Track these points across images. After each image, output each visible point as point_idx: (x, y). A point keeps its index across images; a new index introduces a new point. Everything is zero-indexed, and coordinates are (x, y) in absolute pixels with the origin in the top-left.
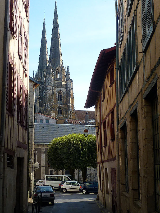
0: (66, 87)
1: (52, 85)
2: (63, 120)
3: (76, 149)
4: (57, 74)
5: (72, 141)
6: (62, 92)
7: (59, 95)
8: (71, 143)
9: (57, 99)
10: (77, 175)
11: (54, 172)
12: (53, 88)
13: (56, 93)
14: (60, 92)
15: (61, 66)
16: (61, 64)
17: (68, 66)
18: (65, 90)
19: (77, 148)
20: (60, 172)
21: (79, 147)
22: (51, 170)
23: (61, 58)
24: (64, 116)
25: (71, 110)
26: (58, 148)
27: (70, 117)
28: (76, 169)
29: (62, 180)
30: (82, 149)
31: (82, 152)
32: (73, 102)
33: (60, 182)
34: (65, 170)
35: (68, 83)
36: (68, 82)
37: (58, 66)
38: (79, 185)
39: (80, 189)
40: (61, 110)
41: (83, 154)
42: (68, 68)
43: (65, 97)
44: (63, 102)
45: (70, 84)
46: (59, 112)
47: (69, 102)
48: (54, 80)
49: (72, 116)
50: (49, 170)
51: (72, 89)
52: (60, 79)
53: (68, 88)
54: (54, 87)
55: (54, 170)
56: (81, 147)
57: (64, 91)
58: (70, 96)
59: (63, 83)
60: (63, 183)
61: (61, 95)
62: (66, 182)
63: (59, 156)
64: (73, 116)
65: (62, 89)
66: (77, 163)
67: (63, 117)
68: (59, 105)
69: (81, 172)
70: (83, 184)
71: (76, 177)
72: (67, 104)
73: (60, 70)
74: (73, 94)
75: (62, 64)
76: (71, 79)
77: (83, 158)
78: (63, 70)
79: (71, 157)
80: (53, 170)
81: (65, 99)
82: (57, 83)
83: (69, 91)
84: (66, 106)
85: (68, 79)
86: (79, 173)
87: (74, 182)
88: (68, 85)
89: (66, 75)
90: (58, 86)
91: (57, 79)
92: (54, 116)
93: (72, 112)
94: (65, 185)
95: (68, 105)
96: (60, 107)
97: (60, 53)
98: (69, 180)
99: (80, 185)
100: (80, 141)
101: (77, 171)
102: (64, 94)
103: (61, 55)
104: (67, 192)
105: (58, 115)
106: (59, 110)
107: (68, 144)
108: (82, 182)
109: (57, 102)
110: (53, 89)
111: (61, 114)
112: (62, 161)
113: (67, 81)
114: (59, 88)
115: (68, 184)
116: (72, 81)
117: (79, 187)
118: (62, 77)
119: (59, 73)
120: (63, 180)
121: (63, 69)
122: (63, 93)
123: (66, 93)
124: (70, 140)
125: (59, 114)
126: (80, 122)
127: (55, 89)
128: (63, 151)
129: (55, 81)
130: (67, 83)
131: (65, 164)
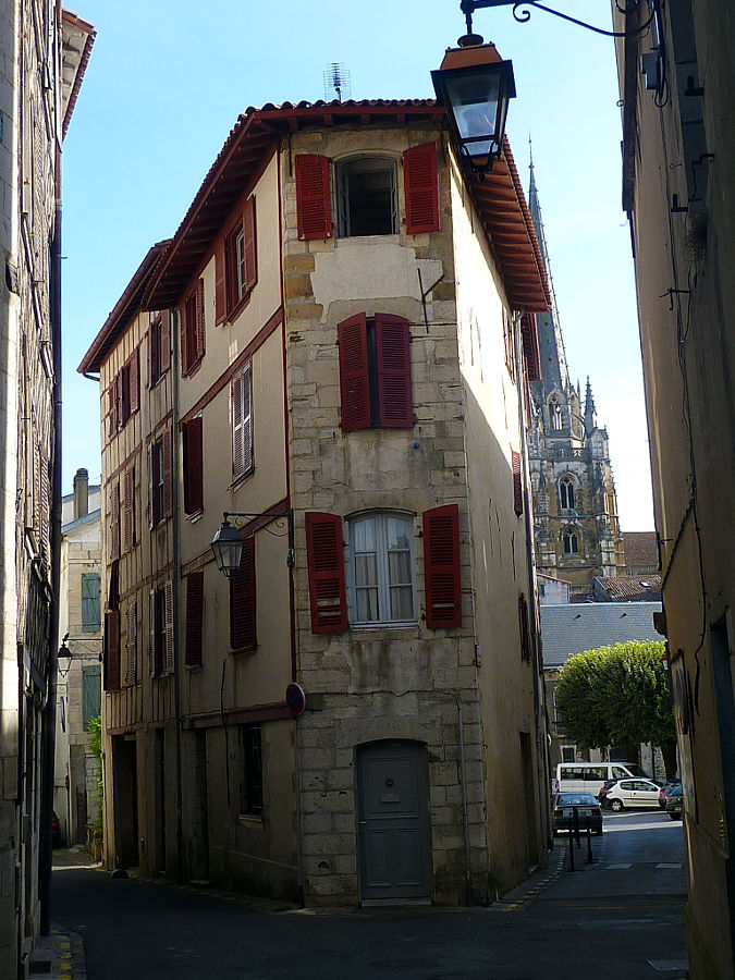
0: (587, 456)
1: (537, 454)
2: (584, 572)
3: (640, 688)
4: (552, 414)
5: (627, 665)
6: (576, 478)
7: (563, 487)
8: (625, 672)
9: (558, 500)
10: (649, 760)
11: (577, 755)
12: (542, 464)
13: (553, 481)
14: (566, 477)
15: (564, 385)
16: (564, 379)
17: (588, 385)
18: (585, 466)
19: (642, 685)
20: (595, 753)
21: (650, 682)
22: (566, 747)
23: (561, 358)
24: (587, 556)
25: (610, 535)
26: (587, 684)
27: (609, 559)
28: (643, 744)
29: (605, 778)
30: (659, 688)
31: (660, 695)
32: (612, 506)
33: (602, 783)
34: (609, 748)
35: (594, 445)
36: (593, 439)
37: (552, 387)
38: (656, 790)
39: (660, 801)
40: (574, 539)
41: (662, 703)
42: (589, 391)
43: (586, 491)
44: (581, 510)
45: (600, 445)
46: (569, 544)
47: (599, 508)
48: (544, 436)
49: (612, 556)
50: (562, 747)
51: (608, 462)
52: (565, 432)
53: (594, 462)
54: (545, 462)
55: (575, 747)
56: (654, 682)
57: (580, 472)
58: (603, 487)
59: (576, 444)
60: (609, 785)
61: (571, 487)
62: (619, 782)
63: (590, 708)
64: (618, 554)
65: (572, 465)
66: (648, 727)
67: (583, 561)
68: (566, 522)
69: (659, 751)
70: (667, 785)
71: (646, 767)
72: (593, 514)
73: (561, 398)
74: (611, 480)
75: (568, 378)
76: (601, 427)
77: (662, 714)
78: (573, 398)
79: (628, 711)
80: (571, 746)
81: (586, 500)
82: (556, 447)
83: (598, 470)
84: (592, 522)
85: (591, 431)
86: (653, 755)
87: (642, 782)
88: (595, 450)
89: (582, 415)
90: (559, 454)
91: (554, 433)
92: (554, 560)
93: (611, 544)
94: (616, 792)
95: (598, 518)
96: (570, 529)
97: (558, 342)
98: (627, 776)
99: (659, 789)
100: (650, 664)
101: (645, 749)
102: (581, 483)
103: (560, 350)
104: (624, 809)
105: (566, 557)
106: (566, 539)
107: (615, 672)
108: (664, 781)
109: (559, 510)
110: (544, 467)
111: (575, 550)
112: (601, 722)
113: (589, 435)
114: (564, 464)
115: (624, 787)
116: (604, 434)
117: (658, 793)
118: (569, 424)
119: (558, 409)
120: (610, 777)
121: (570, 394)
122: (579, 478)
123: (589, 480)
124: (621, 663)
125: (567, 550)
126: (645, 584)
127: (549, 468)
128: (603, 693)
129: (549, 440)
130: (589, 443)
131: (610, 730)
